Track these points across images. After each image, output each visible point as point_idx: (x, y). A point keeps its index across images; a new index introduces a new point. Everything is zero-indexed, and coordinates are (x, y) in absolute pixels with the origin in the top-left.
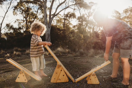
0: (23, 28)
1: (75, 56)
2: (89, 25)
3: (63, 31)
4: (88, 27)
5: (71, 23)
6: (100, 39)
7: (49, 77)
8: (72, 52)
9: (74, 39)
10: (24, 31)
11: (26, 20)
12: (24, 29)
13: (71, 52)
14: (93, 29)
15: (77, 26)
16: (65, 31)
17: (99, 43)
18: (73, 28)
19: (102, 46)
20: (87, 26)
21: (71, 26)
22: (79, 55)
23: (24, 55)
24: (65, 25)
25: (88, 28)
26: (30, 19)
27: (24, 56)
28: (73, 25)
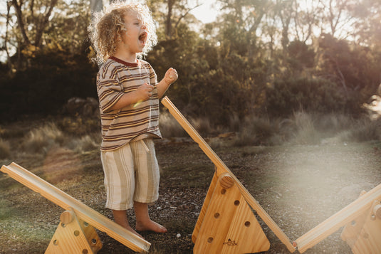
0: (8, 45)
1: (239, 145)
2: (268, 20)
3: (168, 47)
4: (263, 27)
5: (192, 16)
6: (319, 71)
7: (179, 235)
8: (218, 128)
9: (217, 77)
10: (11, 55)
11: (19, 14)
12: (10, 49)
13: (212, 130)
14: (285, 34)
15: (216, 24)
16: (174, 48)
17: (322, 87)
18: (202, 36)
19: (334, 98)
20: (258, 22)
21: (194, 28)
22: (254, 138)
23: (23, 149)
24: (173, 25)
25: (263, 32)
26: (34, 8)
27: (24, 154)
28: (200, 21)
